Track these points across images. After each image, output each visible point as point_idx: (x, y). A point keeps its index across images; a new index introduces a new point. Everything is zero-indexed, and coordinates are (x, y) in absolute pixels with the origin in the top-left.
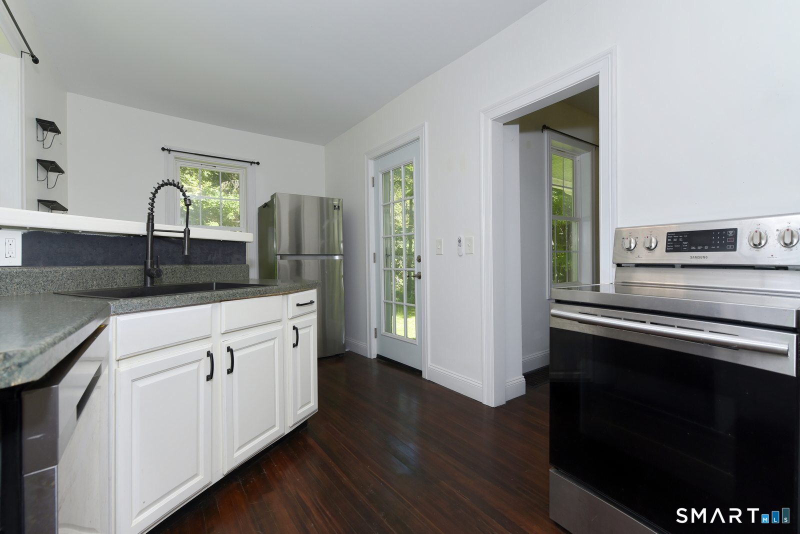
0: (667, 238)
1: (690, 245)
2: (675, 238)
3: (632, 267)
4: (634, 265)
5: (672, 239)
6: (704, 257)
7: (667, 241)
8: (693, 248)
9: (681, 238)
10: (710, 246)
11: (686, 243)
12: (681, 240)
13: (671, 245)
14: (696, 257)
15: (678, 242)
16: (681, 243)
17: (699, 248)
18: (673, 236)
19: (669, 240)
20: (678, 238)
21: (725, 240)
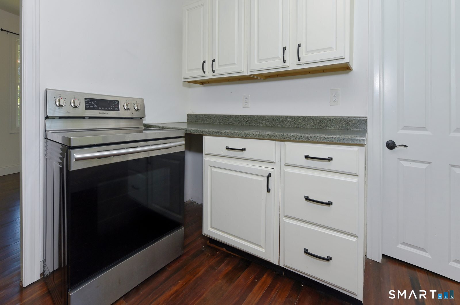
0: (85, 101)
1: (98, 106)
2: (90, 102)
3: (57, 118)
4: (58, 117)
5: (88, 102)
6: (106, 113)
7: (85, 103)
8: (100, 108)
9: (93, 102)
10: (108, 107)
11: (96, 105)
12: (93, 103)
13: (88, 105)
14: (102, 113)
15: (91, 104)
16: (93, 105)
17: (103, 108)
18: (88, 100)
19: (86, 102)
20: (91, 102)
21: (114, 105)
